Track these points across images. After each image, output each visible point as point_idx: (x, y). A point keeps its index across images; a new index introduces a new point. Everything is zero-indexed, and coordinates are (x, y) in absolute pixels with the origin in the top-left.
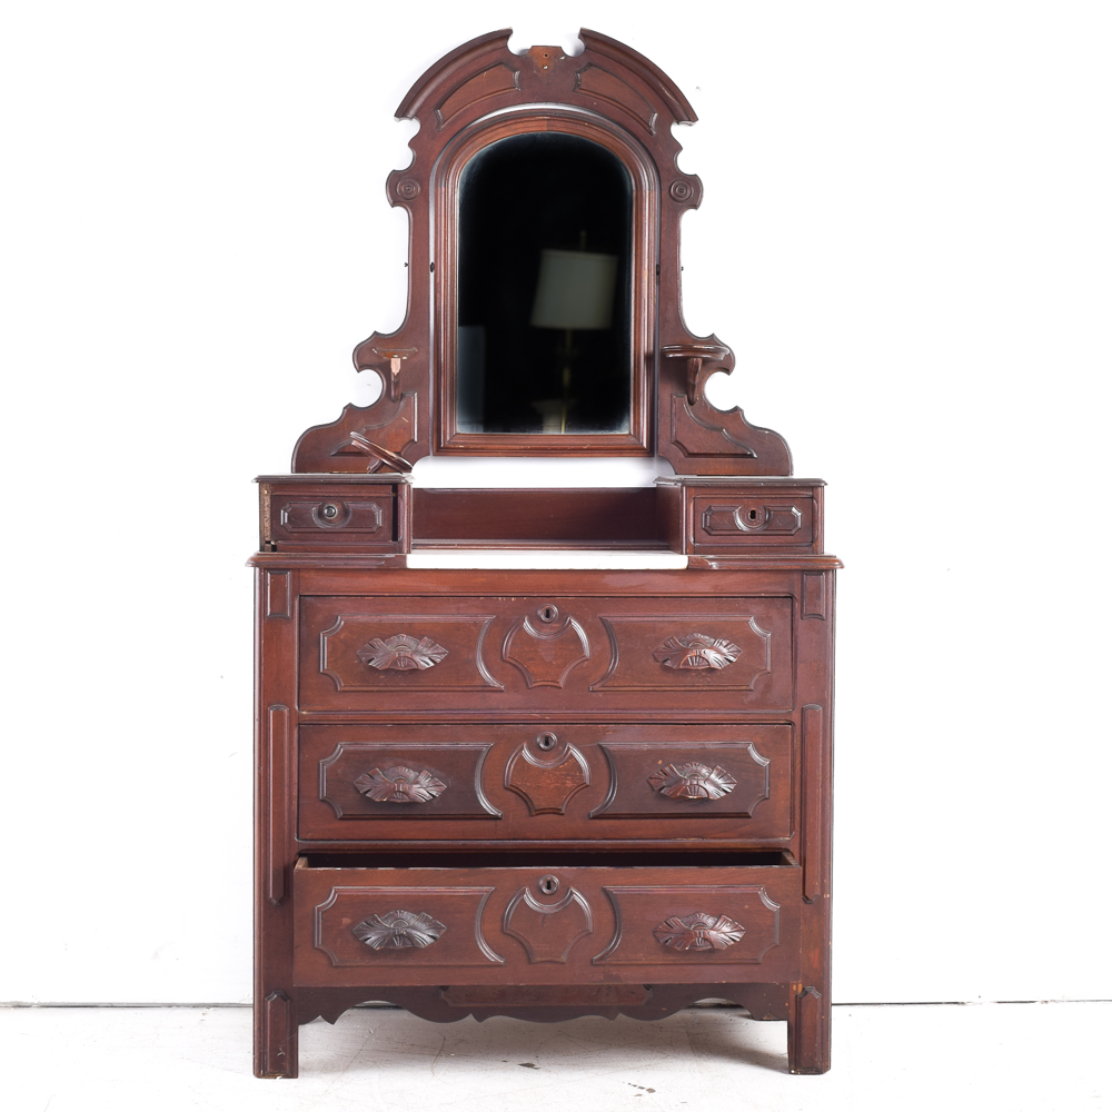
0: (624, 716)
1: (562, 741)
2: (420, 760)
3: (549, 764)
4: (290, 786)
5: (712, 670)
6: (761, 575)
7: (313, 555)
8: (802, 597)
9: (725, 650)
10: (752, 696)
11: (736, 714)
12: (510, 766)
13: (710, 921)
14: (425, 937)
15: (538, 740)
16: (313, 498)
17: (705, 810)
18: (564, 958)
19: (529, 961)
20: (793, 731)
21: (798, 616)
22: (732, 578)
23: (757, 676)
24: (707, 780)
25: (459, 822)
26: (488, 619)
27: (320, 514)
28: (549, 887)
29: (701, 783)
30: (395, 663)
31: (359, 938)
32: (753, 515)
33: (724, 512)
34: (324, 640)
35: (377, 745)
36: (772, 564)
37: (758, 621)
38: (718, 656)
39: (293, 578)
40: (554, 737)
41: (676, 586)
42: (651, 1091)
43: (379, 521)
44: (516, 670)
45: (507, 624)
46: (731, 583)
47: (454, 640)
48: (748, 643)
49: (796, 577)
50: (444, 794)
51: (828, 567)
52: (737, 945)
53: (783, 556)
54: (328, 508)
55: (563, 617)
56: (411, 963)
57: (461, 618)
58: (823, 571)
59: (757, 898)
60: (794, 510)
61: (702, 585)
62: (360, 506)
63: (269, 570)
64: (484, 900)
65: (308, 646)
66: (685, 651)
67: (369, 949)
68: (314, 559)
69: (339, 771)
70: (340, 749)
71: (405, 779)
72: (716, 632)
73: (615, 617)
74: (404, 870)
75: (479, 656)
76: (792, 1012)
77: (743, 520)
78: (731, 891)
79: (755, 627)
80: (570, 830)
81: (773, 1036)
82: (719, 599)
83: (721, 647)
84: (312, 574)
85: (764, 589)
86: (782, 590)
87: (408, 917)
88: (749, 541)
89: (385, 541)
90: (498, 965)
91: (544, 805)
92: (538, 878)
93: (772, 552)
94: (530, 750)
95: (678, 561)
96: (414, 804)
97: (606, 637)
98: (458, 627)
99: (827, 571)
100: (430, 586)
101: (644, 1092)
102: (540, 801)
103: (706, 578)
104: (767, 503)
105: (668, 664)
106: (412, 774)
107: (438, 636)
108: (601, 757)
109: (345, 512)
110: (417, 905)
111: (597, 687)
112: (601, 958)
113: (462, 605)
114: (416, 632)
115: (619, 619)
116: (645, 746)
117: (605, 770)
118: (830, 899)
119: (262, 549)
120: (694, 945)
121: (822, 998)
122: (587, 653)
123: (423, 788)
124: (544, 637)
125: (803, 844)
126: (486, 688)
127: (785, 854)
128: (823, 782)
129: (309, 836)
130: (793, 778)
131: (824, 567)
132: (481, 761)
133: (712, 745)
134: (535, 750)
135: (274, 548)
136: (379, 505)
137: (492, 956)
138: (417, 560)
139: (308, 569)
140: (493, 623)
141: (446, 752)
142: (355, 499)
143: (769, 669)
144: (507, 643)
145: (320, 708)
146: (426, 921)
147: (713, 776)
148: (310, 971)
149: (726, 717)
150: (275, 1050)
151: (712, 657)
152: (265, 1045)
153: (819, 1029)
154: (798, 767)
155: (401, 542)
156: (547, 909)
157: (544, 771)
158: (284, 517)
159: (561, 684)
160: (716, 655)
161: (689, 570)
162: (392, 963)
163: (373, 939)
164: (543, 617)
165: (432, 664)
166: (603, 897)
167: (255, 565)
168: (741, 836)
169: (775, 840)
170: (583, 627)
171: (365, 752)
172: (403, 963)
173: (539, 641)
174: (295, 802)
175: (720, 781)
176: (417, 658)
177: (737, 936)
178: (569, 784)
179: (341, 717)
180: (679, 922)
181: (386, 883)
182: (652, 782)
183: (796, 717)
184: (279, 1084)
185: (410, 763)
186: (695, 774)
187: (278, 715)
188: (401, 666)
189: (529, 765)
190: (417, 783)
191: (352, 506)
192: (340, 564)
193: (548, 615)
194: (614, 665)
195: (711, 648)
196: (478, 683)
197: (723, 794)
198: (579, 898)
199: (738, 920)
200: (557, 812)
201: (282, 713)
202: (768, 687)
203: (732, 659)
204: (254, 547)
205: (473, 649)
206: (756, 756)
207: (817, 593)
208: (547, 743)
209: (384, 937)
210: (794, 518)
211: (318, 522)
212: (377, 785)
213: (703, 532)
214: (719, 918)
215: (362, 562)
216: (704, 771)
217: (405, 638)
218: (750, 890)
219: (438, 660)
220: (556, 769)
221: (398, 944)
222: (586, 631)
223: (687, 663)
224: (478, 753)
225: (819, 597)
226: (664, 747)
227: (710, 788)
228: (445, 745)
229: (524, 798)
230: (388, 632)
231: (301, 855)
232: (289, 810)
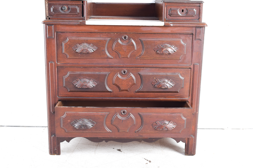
0: (145, 66)
1: (129, 72)
2: (90, 77)
3: (124, 78)
4: (55, 83)
5: (169, 54)
6: (185, 28)
7: (60, 21)
8: (195, 34)
9: (173, 49)
10: (180, 61)
11: (176, 65)
12: (115, 78)
13: (167, 123)
14: (90, 126)
15: (122, 71)
16: (60, 4)
17: (167, 91)
18: (127, 131)
19: (118, 131)
20: (191, 70)
21: (194, 39)
22: (176, 29)
23: (182, 55)
24: (167, 83)
25: (101, 93)
26: (109, 39)
27: (62, 9)
28: (124, 113)
29: (166, 84)
30: (83, 51)
31: (72, 125)
32: (183, 11)
33: (175, 10)
34: (63, 44)
35: (78, 73)
36: (188, 25)
37: (183, 40)
38: (172, 50)
39: (54, 27)
40: (126, 71)
41: (160, 30)
42: (150, 162)
43: (78, 11)
44: (116, 53)
45: (113, 40)
46: (176, 30)
47: (99, 45)
48: (180, 47)
49: (194, 28)
50: (96, 86)
52: (174, 129)
53: (191, 23)
54: (64, 7)
55: (129, 39)
56: (87, 132)
57: (101, 39)
58: (202, 27)
59: (180, 117)
60: (194, 9)
61: (168, 30)
62: (73, 7)
63: (47, 25)
64: (106, 116)
65: (59, 45)
66: (162, 49)
67: (75, 128)
69: (68, 79)
70: (68, 74)
71: (86, 82)
72: (171, 43)
73: (143, 39)
74: (84, 108)
75: (106, 49)
76: (187, 141)
77: (180, 12)
78: (173, 115)
79: (182, 43)
80: (131, 95)
81: (182, 145)
82: (173, 34)
83: (172, 48)
84: (60, 26)
85: (185, 32)
86: (190, 32)
87: (86, 121)
88: (181, 18)
89: (80, 17)
90: (110, 132)
91: (123, 89)
92: (121, 110)
93: (188, 21)
94: (120, 74)
95: (161, 23)
96: (88, 88)
97: (141, 44)
98: (100, 41)
99: (203, 27)
100: (93, 30)
101: (148, 162)
102: (122, 88)
103: (169, 28)
104: (187, 7)
105: (158, 52)
106: (88, 81)
107: (95, 44)
108: (139, 76)
109: (69, 9)
110: (88, 117)
111: (138, 58)
112: (138, 131)
113: (101, 35)
114: (88, 42)
115: (145, 39)
116: (151, 74)
117: (140, 80)
118: (198, 114)
119: (46, 19)
120: (163, 129)
121: (195, 138)
122: (136, 49)
123: (91, 84)
124: (124, 44)
125: (192, 99)
126: (108, 58)
127: (187, 102)
128: (198, 84)
129: (61, 96)
130: (190, 82)
131: (202, 26)
132: (107, 77)
133: (169, 74)
134: (121, 74)
135: (49, 19)
136: (78, 7)
137: (108, 130)
138: (89, 22)
139: (58, 25)
140: (110, 40)
141: (97, 75)
142: (71, 5)
143: (185, 54)
144: (114, 45)
145: (63, 62)
146: (90, 121)
147: (169, 82)
148: (60, 133)
149: (173, 66)
150: (54, 149)
151: (170, 50)
152: (51, 147)
153: (193, 145)
154: (192, 80)
155: (85, 17)
156: (123, 119)
157: (124, 80)
158: (52, 10)
159: (129, 57)
160: (171, 50)
161: (164, 26)
162: (81, 132)
163: (76, 125)
164: (124, 39)
165: (93, 51)
166: (139, 116)
167: (44, 23)
168: (176, 97)
169: (183, 98)
170: (135, 41)
171: (75, 74)
172: (84, 132)
173: (122, 45)
174: (57, 87)
175: (171, 84)
176: (89, 50)
177: (174, 126)
178: (130, 83)
179: (69, 65)
180: (159, 123)
181: (80, 110)
182: (152, 83)
183: (192, 67)
184: (56, 156)
185: (87, 77)
186: (164, 82)
187: (51, 64)
188: (84, 52)
189: (120, 79)
190: (89, 83)
191: (70, 7)
192: (67, 23)
193: (125, 38)
194: (143, 52)
195: (170, 48)
196: (106, 56)
197: (171, 87)
198: (132, 116)
199: (174, 122)
200: (127, 90)
201: (53, 64)
202: (185, 58)
203: (175, 51)
204: (44, 18)
205: (104, 47)
206: (181, 77)
207: (200, 33)
208: (124, 72)
209: (79, 126)
210: (194, 12)
211: (61, 11)
212: (78, 84)
213: (169, 15)
214: (170, 121)
215: (73, 23)
216: (166, 81)
217: (85, 44)
218: (178, 114)
219: (95, 50)
220: (127, 79)
221: (83, 128)
222: (135, 42)
223: (163, 52)
224: (106, 75)
225: (200, 34)
226: (156, 74)
227: (168, 85)
228: (97, 73)
229: (118, 87)
230: (81, 42)
231: (59, 100)
232: (55, 89)
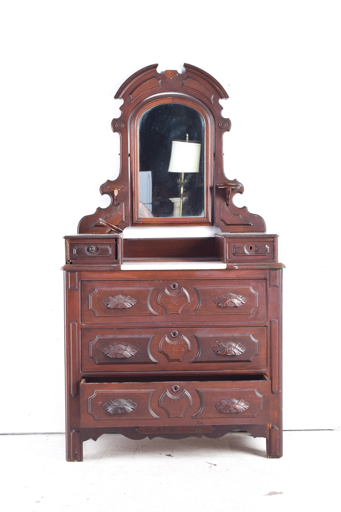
0: (203, 324)
1: (180, 334)
2: (127, 342)
3: (175, 343)
4: (78, 352)
5: (236, 307)
6: (254, 271)
7: (86, 265)
8: (270, 279)
9: (241, 299)
10: (251, 316)
11: (246, 323)
12: (161, 343)
13: (236, 401)
14: (129, 408)
15: (171, 334)
16: (85, 244)
17: (234, 359)
18: (182, 416)
19: (169, 417)
20: (267, 329)
21: (268, 286)
22: (243, 272)
23: (253, 309)
24: (235, 348)
25: (142, 365)
26: (152, 288)
27: (88, 250)
28: (176, 389)
29: (233, 349)
30: (117, 305)
31: (104, 409)
32: (251, 248)
33: (240, 247)
34: (90, 297)
35: (111, 336)
36: (258, 266)
37: (253, 288)
38: (238, 302)
39: (78, 274)
40: (177, 333)
41: (222, 275)
42: (215, 465)
43: (110, 252)
44: (163, 308)
45: (159, 290)
46: (243, 274)
47: (139, 297)
48: (250, 296)
49: (267, 271)
50: (136, 354)
51: (280, 267)
52: (247, 410)
53: (262, 263)
54: (91, 248)
55: (180, 287)
56: (124, 418)
57: (142, 289)
58: (277, 269)
59: (254, 392)
60: (266, 246)
61: (232, 275)
62: (103, 247)
63: (69, 271)
64: (151, 394)
65: (84, 299)
66: (226, 300)
67: (109, 413)
68: (86, 267)
69: (97, 346)
70: (97, 338)
71: (121, 349)
72: (237, 292)
73: (199, 287)
74: (122, 384)
75: (149, 303)
76: (268, 435)
77: (247, 250)
78: (244, 390)
79: (252, 291)
80: (184, 367)
81: (261, 443)
82: (239, 280)
83: (239, 298)
84: (85, 273)
85: (255, 276)
86: (262, 276)
87: (123, 401)
88: (250, 258)
89: (113, 260)
90: (157, 419)
91: (174, 358)
92: (172, 386)
93: (259, 262)
94: (168, 337)
95: (222, 266)
96: (125, 358)
97: (196, 295)
98: (140, 292)
99: (279, 269)
100: (130, 277)
101: (212, 465)
102: (172, 357)
103: (233, 272)
104: (256, 243)
105: (220, 304)
106: (124, 347)
107: (133, 295)
108: (195, 340)
109: (97, 249)
110: (126, 397)
111: (193, 314)
112: (196, 416)
113: (142, 283)
114: (125, 294)
115: (201, 288)
116: (211, 336)
117: (196, 345)
118: (282, 392)
119: (66, 263)
120: (230, 410)
121: (279, 429)
122: (189, 301)
123: (128, 352)
124: (173, 295)
125: (271, 372)
126: (151, 314)
127: (264, 376)
128: (278, 348)
129: (86, 371)
130: (267, 347)
131: (278, 267)
132: (150, 342)
133: (236, 335)
134: (170, 337)
135: (71, 263)
136: (110, 246)
137: (155, 415)
138: (125, 267)
139: (84, 271)
140: (154, 290)
141: (137, 339)
142: (101, 244)
143: (258, 306)
144: (159, 298)
145: (89, 323)
146: (130, 402)
147: (237, 347)
148: (87, 422)
149: (242, 324)
150: (74, 451)
151: (236, 301)
152: (70, 449)
153: (278, 441)
154: (269, 343)
155: (119, 260)
156: (175, 397)
157: (173, 345)
158: (75, 251)
159: (180, 313)
160: (237, 301)
161: (227, 269)
162: (117, 418)
163: (110, 409)
164: (172, 288)
165: (131, 306)
166: (196, 393)
167: (64, 270)
168: (248, 369)
169: (261, 370)
170: (187, 291)
171: (106, 339)
172: (121, 418)
173: (171, 297)
174: (80, 358)
175: (240, 349)
176: (125, 304)
177: (247, 407)
178: (183, 350)
179: (97, 326)
180: (225, 402)
181: (115, 388)
182: (214, 349)
183: (268, 325)
184: (76, 463)
185: (123, 343)
186: (230, 346)
187: (74, 326)
188: (119, 307)
189: (168, 343)
190: (126, 350)
191: (100, 247)
192: (96, 269)
193: (174, 287)
194: (200, 305)
195: (236, 298)
196: (148, 312)
197: (241, 353)
198: (187, 393)
199: (247, 401)
200: (178, 360)
201: (75, 325)
202: (257, 313)
203: (244, 302)
204: (63, 263)
205: (146, 300)
206: (253, 339)
207: (275, 277)
208: (174, 335)
209: (114, 409)
210: (266, 249)
211: (87, 253)
212: (111, 351)
213: (232, 255)
214: (240, 400)
215: (104, 268)
216: (234, 345)
217: (120, 296)
218: (251, 389)
219: (133, 304)
220: (178, 345)
221: (119, 411)
222: (188, 293)
223: (226, 304)
224: (149, 339)
225: (276, 279)
226: (218, 336)
227: (236, 351)
228: (136, 336)
229: (166, 356)
230: (114, 294)
231: (83, 378)
232: (78, 361)
